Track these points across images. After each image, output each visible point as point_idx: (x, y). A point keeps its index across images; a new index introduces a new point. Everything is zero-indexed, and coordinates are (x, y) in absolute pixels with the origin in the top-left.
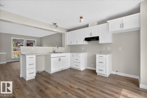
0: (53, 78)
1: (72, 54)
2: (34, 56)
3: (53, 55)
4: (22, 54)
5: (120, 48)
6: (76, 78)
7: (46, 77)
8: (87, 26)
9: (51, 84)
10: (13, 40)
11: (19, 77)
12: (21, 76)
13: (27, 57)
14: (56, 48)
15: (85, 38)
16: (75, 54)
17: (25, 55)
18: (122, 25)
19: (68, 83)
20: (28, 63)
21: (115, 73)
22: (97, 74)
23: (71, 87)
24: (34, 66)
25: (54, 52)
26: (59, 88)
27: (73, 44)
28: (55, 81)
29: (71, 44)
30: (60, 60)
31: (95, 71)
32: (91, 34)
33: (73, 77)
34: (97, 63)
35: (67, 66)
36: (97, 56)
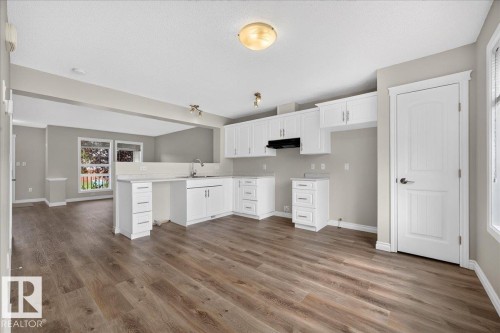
0: (192, 235)
1: (237, 180)
2: (149, 185)
3: (190, 183)
4: (119, 181)
5: (347, 167)
6: (246, 234)
7: (177, 233)
8: (273, 112)
9: (188, 245)
10: (83, 143)
11: (114, 234)
12: (117, 231)
13: (135, 186)
14: (197, 166)
15: (270, 142)
16: (243, 180)
17: (129, 182)
18: (346, 116)
19: (227, 242)
20: (135, 199)
21: (335, 223)
22: (296, 226)
23: (232, 249)
24: (149, 206)
25: (193, 176)
26: (206, 251)
27: (240, 154)
28: (196, 240)
29: (236, 156)
30: (207, 194)
31: (291, 220)
32: (283, 132)
33: (239, 232)
34: (295, 201)
35: (225, 210)
36: (295, 184)
